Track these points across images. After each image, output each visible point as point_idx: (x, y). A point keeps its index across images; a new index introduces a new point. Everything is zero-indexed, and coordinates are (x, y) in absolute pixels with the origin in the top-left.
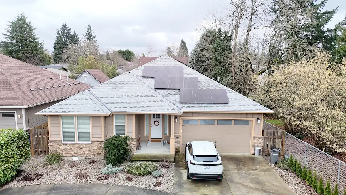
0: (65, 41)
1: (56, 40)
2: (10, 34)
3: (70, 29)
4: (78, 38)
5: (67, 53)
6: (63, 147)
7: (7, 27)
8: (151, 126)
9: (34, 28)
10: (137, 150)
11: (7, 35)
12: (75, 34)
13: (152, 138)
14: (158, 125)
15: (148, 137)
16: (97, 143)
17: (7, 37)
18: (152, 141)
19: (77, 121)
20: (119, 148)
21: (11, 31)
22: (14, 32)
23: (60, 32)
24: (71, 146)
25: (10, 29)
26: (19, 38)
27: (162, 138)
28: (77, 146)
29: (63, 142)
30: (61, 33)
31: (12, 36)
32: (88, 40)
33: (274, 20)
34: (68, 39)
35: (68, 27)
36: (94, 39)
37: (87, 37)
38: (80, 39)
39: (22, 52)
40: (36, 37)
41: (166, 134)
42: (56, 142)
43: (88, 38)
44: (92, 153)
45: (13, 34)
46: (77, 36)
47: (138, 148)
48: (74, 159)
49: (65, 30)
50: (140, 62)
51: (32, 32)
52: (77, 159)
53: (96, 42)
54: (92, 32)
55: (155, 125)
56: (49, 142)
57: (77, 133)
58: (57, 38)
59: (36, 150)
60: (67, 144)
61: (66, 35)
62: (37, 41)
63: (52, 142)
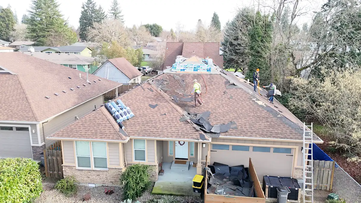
0: (90, 16)
1: (81, 15)
2: (34, 11)
3: (95, 3)
4: (104, 12)
5: (91, 32)
6: (78, 173)
7: (31, 3)
8: (176, 145)
9: (58, 4)
10: (159, 176)
11: (31, 12)
12: (100, 8)
13: (176, 159)
14: (183, 144)
15: (172, 157)
16: (114, 171)
17: (31, 14)
18: (176, 162)
19: (92, 147)
20: (138, 181)
21: (35, 7)
22: (38, 8)
23: (85, 6)
24: (87, 172)
25: (34, 6)
26: (44, 14)
27: (187, 159)
28: (94, 173)
29: (77, 168)
30: (87, 7)
31: (37, 13)
32: (114, 15)
33: (325, 5)
34: (93, 14)
35: (93, 2)
36: (120, 15)
37: (113, 11)
38: (105, 14)
39: (47, 30)
40: (60, 14)
41: (193, 155)
42: (70, 167)
43: (114, 14)
44: (110, 181)
45: (38, 11)
46: (102, 10)
47: (160, 173)
48: (90, 185)
49: (91, 5)
50: (167, 49)
51: (57, 8)
52: (94, 186)
53: (122, 17)
54: (118, 6)
55: (180, 144)
56: (63, 167)
57: (93, 159)
58: (82, 13)
59: (51, 172)
60: (82, 170)
61: (91, 9)
62: (61, 18)
63: (66, 167)
